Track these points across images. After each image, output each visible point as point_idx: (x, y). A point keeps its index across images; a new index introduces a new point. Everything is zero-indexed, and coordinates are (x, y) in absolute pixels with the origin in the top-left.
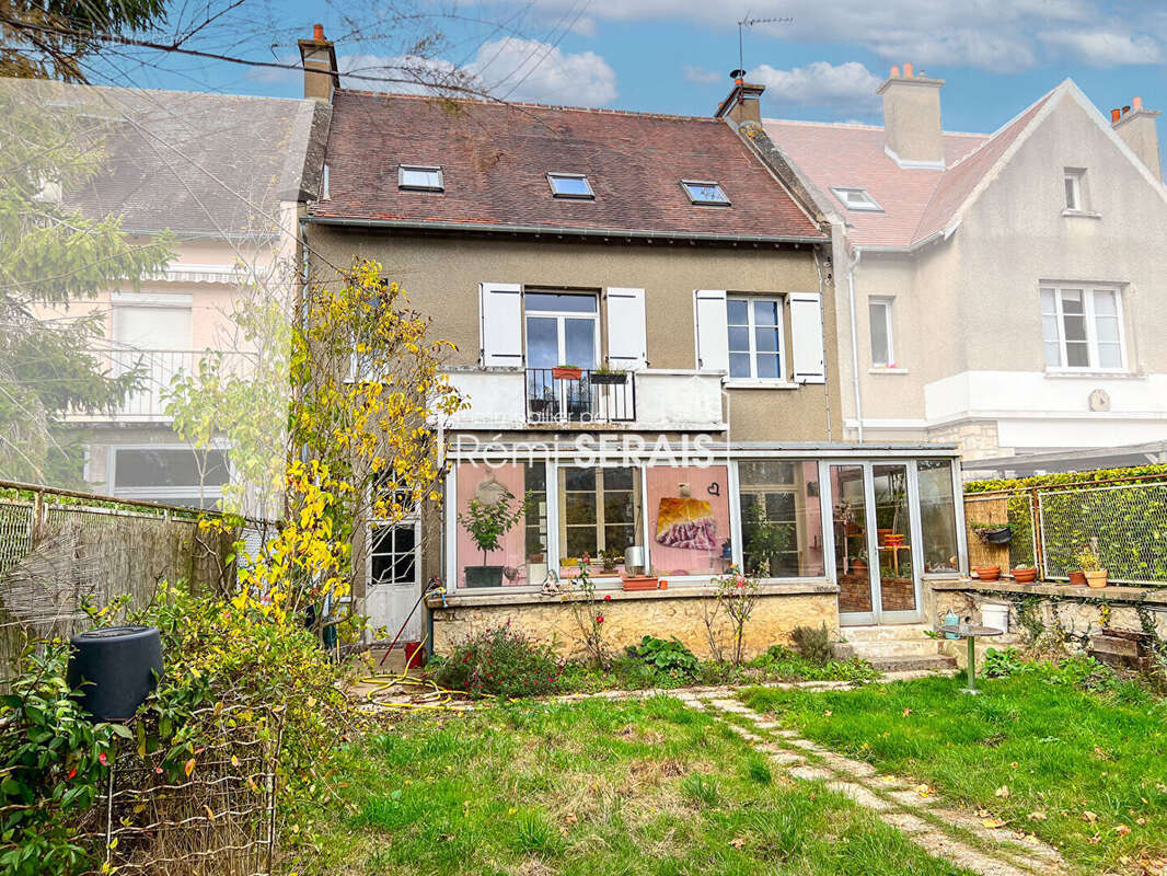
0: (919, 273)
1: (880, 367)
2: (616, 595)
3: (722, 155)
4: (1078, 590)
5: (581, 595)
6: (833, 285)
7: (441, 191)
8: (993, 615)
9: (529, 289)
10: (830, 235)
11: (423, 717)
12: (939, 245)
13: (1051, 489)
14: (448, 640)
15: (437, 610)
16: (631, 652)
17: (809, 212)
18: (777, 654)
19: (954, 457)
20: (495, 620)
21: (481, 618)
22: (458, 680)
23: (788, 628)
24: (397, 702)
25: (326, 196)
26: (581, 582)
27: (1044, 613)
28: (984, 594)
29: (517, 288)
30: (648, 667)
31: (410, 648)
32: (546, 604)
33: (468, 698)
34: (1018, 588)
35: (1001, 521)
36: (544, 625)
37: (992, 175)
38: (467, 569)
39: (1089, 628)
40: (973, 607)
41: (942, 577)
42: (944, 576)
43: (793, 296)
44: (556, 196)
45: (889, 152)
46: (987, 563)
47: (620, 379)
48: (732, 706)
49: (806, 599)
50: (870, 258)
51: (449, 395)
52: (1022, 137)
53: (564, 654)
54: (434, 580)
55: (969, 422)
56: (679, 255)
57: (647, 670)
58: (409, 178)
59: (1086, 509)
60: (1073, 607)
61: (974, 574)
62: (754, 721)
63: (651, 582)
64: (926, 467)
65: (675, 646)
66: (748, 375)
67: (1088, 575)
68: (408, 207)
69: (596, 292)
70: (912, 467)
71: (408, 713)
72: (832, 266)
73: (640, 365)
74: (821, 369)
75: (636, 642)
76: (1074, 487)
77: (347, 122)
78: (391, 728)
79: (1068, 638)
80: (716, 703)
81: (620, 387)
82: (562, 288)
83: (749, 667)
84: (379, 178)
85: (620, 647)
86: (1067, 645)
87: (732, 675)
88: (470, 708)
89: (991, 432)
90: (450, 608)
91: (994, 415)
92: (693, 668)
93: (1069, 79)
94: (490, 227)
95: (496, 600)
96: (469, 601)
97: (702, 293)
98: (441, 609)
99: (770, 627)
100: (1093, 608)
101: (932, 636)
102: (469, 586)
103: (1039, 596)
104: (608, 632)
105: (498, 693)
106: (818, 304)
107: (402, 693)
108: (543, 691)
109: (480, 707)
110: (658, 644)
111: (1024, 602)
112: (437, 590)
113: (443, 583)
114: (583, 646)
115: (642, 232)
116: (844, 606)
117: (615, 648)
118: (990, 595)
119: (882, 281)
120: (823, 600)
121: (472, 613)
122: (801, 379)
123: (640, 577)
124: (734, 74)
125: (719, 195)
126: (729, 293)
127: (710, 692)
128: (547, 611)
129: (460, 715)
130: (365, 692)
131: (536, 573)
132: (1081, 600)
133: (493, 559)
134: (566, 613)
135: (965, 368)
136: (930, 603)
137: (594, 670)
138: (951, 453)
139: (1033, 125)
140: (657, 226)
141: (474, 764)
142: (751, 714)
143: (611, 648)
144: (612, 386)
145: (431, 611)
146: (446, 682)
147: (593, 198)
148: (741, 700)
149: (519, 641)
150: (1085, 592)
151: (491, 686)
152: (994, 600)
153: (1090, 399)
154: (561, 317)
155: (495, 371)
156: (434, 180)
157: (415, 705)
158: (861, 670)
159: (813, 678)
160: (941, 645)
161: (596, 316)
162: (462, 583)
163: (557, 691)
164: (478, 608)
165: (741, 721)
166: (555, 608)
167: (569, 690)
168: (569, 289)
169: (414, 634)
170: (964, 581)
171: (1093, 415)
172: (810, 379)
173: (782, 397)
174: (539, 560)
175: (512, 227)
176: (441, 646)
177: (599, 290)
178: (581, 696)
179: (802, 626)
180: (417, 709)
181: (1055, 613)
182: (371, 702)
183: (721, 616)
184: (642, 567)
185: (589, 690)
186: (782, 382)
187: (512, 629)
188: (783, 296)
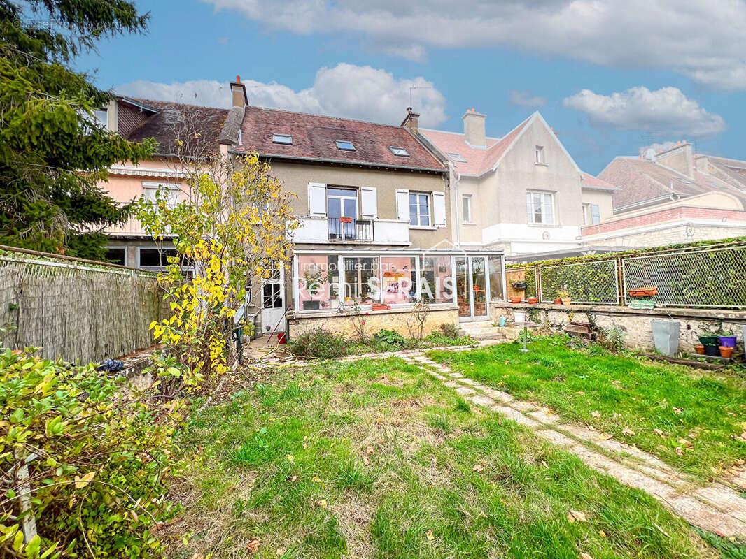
0: (481, 186)
1: (465, 222)
2: (370, 312)
3: (404, 139)
4: (558, 306)
5: (354, 313)
6: (449, 189)
7: (291, 144)
8: (520, 317)
9: (329, 187)
10: (449, 169)
11: (283, 371)
12: (491, 174)
13: (543, 266)
14: (296, 333)
15: (291, 320)
16: (376, 336)
17: (440, 160)
18: (436, 335)
19: (502, 255)
20: (316, 324)
21: (311, 323)
22: (301, 351)
23: (439, 324)
24: (273, 362)
25: (241, 144)
26: (354, 307)
27: (541, 316)
28: (515, 308)
29: (324, 185)
30: (384, 343)
31: (280, 336)
32: (339, 317)
33: (305, 359)
34: (531, 306)
35: (522, 280)
36: (338, 325)
37: (510, 147)
38: (304, 302)
39: (563, 322)
40: (509, 314)
41: (498, 302)
42: (497, 302)
43: (434, 193)
44: (340, 149)
45: (466, 142)
46: (515, 296)
47: (368, 222)
48: (424, 360)
49: (446, 312)
50: (464, 179)
51: (294, 221)
52: (521, 133)
53: (347, 338)
54: (290, 307)
55: (501, 243)
56: (390, 174)
57: (384, 344)
58: (276, 139)
59: (559, 274)
60: (556, 313)
61: (510, 301)
62: (438, 368)
63: (385, 307)
64: (492, 259)
65: (394, 333)
66: (417, 224)
67: (563, 300)
68: (276, 149)
69: (356, 188)
70: (486, 258)
71: (277, 369)
72: (449, 182)
73: (375, 218)
74: (444, 222)
75: (378, 331)
76: (554, 265)
77: (251, 116)
78: (267, 378)
79: (552, 326)
80: (417, 359)
81: (367, 226)
82: (342, 186)
83: (426, 340)
84: (264, 138)
85: (371, 334)
86: (551, 329)
87: (419, 344)
88: (306, 365)
89: (508, 247)
90: (296, 319)
91: (510, 240)
92: (403, 342)
93: (537, 112)
94: (312, 158)
95: (316, 315)
96: (305, 316)
97: (399, 190)
98: (292, 319)
99: (433, 323)
100: (565, 314)
101: (494, 326)
102: (305, 309)
103: (539, 309)
104: (366, 328)
105: (319, 357)
106: (444, 197)
107: (275, 357)
108: (340, 355)
109: (311, 364)
110: (387, 332)
111: (532, 312)
112: (291, 311)
113: (293, 308)
114: (355, 334)
115: (375, 164)
116: (461, 314)
117: (369, 335)
118: (517, 309)
119: (468, 188)
120: (453, 312)
121: (307, 321)
122: (437, 226)
123: (379, 305)
124: (408, 109)
125: (403, 152)
126: (410, 191)
127: (412, 353)
128: (340, 320)
129: (302, 369)
130: (257, 357)
131: (334, 304)
132: (560, 310)
133: (315, 298)
134: (348, 320)
135: (500, 222)
136: (493, 312)
137: (361, 344)
138: (500, 253)
139: (525, 129)
140: (381, 162)
141: (309, 405)
142: (434, 364)
143: (367, 335)
144: (364, 226)
145: (288, 320)
146: (295, 352)
147: (354, 150)
148: (427, 356)
149: (327, 334)
150: (563, 307)
151: (316, 354)
152: (519, 310)
153: (543, 235)
154: (342, 198)
155: (315, 218)
156: (288, 140)
157: (280, 364)
158: (471, 342)
159: (453, 345)
160: (498, 329)
161: (357, 198)
162: (302, 308)
163: (346, 355)
164: (309, 319)
165: (432, 369)
166: (343, 319)
167: (351, 354)
168: (346, 187)
169: (282, 328)
170: (506, 304)
171: (545, 241)
172: (440, 226)
173: (430, 233)
174: (335, 298)
175: (322, 159)
176: (292, 335)
177: (358, 188)
178: (356, 356)
179: (444, 323)
180: (281, 366)
181: (547, 316)
182: (260, 362)
183: (414, 320)
184: (380, 300)
185: (360, 354)
186: (430, 227)
187: (324, 328)
188: (430, 193)
